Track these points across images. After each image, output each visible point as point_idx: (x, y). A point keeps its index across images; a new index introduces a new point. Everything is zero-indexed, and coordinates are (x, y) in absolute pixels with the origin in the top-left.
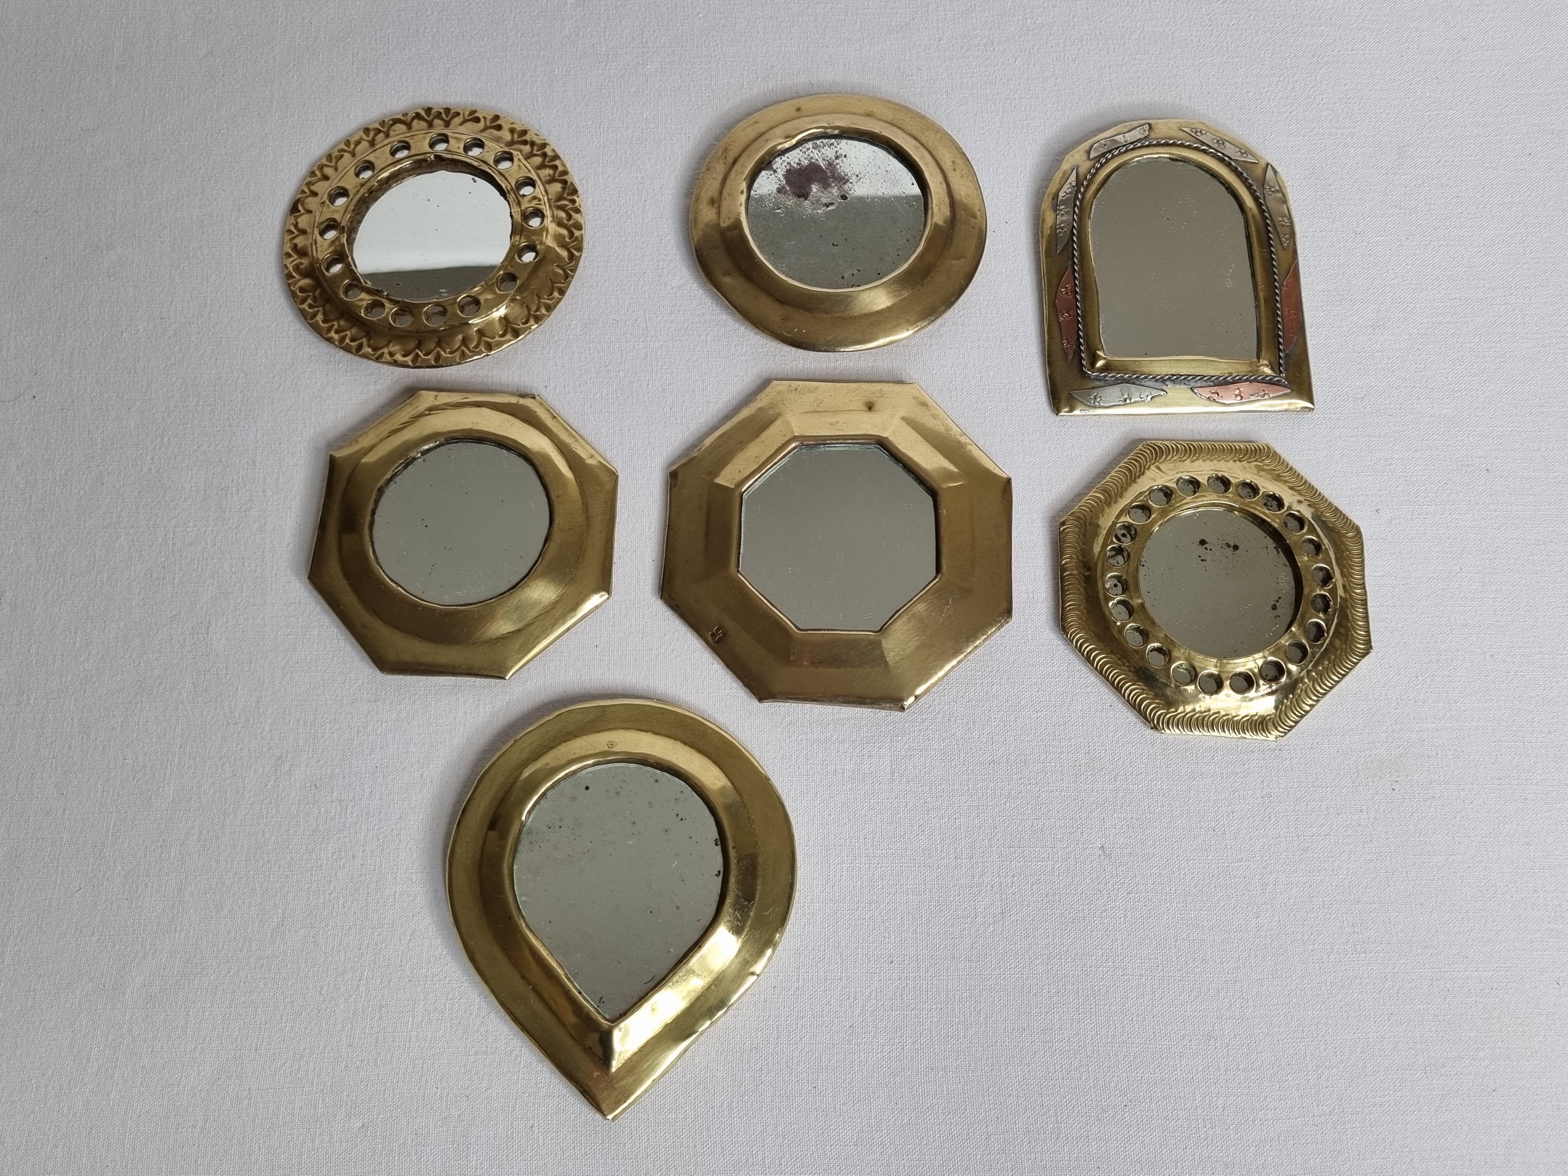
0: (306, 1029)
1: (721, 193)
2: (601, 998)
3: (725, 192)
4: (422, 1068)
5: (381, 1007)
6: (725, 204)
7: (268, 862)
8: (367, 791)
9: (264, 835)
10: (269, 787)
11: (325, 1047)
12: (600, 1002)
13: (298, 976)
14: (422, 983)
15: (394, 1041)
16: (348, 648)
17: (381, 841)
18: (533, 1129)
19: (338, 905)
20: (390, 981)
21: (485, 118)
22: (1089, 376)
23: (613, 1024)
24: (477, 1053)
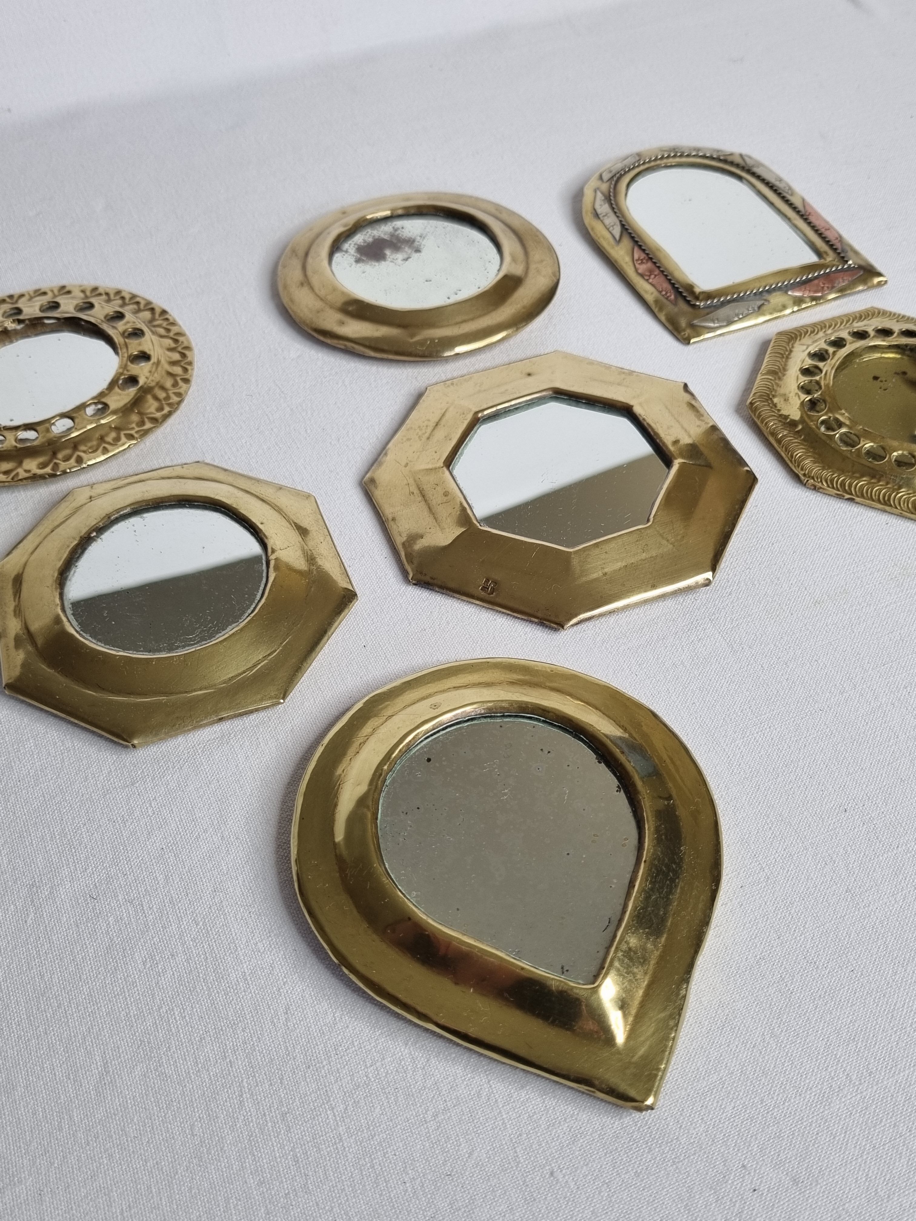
0: (190, 1189)
1: (305, 275)
2: (562, 968)
3: (309, 273)
4: (373, 1167)
5: (284, 1115)
6: (315, 281)
7: (59, 1007)
8: (161, 878)
9: (42, 976)
10: (29, 922)
11: (227, 1200)
12: (563, 973)
13: (153, 1128)
14: (324, 1063)
15: (319, 1150)
16: (78, 744)
17: (201, 923)
18: (555, 1174)
19: (175, 1018)
20: (281, 1079)
21: (52, 291)
22: (699, 306)
23: (596, 985)
24: (435, 1116)
